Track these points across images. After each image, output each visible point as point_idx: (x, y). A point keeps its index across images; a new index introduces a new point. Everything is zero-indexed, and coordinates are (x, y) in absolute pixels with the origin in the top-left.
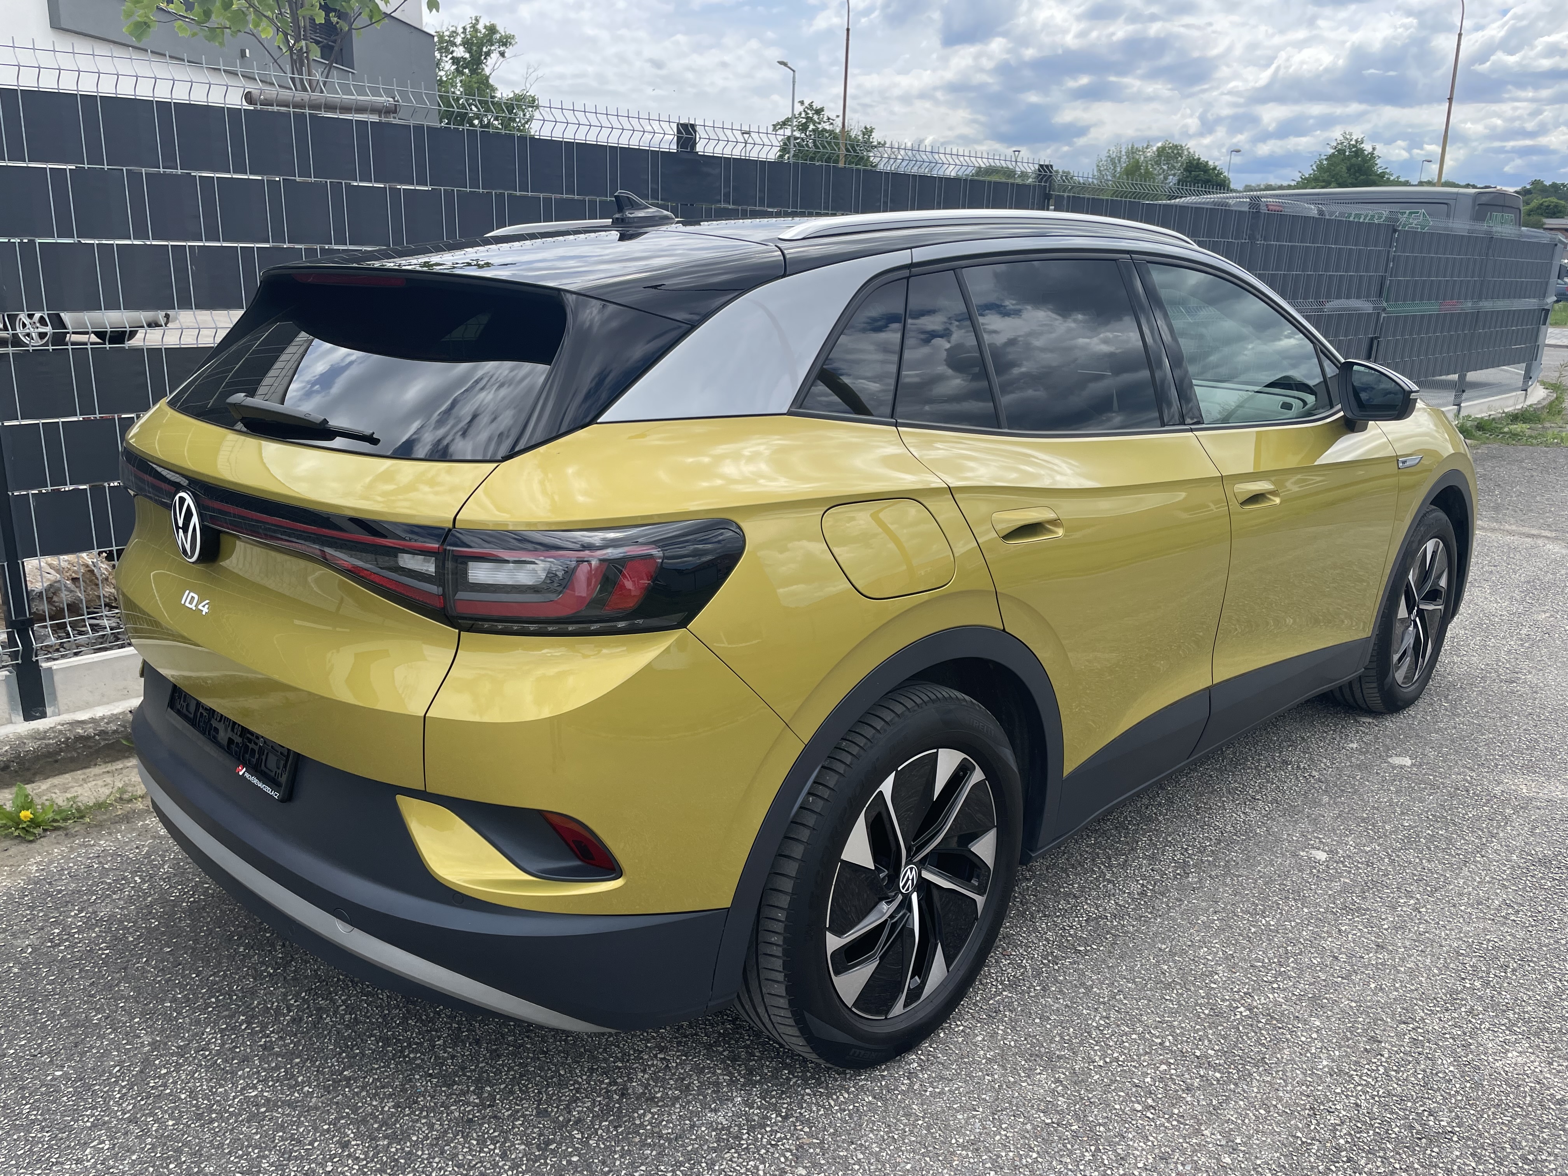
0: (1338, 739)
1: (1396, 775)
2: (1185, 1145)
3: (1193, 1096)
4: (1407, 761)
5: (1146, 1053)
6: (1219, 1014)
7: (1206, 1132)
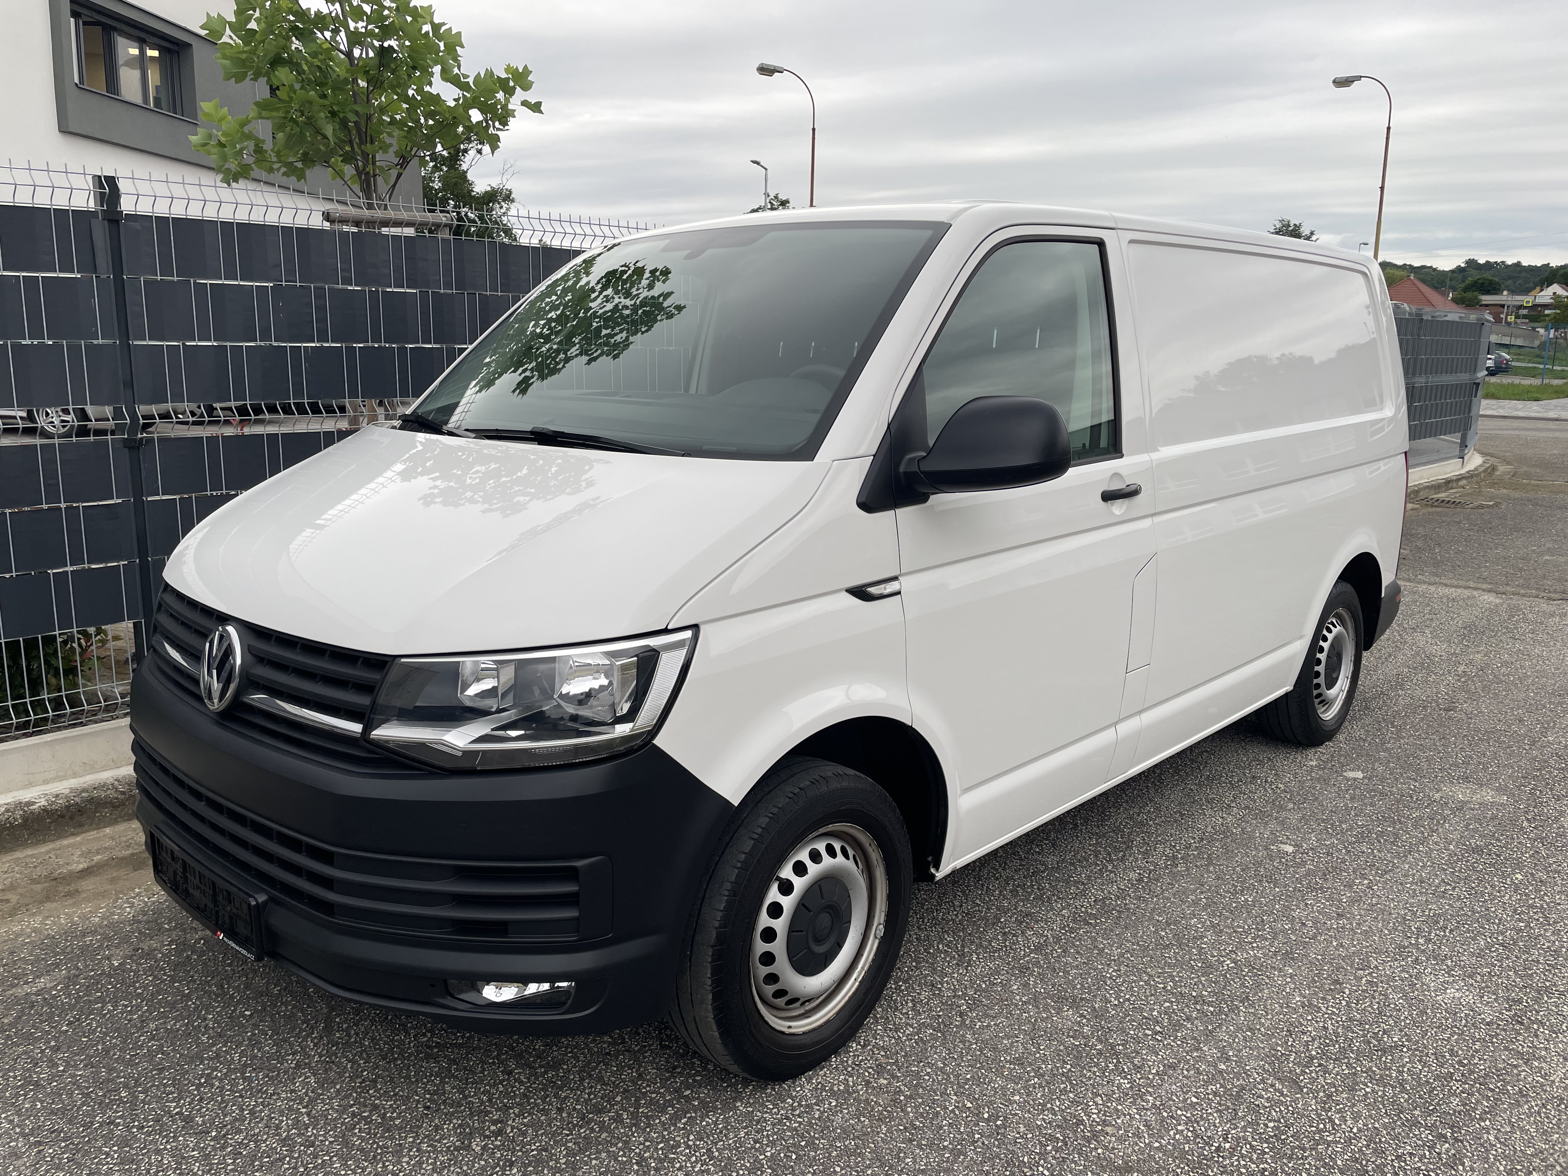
0: (1300, 758)
1: (1351, 786)
2: (1188, 1057)
3: (1192, 1024)
4: (1359, 775)
5: (1152, 995)
6: (1211, 966)
7: (1205, 1048)
